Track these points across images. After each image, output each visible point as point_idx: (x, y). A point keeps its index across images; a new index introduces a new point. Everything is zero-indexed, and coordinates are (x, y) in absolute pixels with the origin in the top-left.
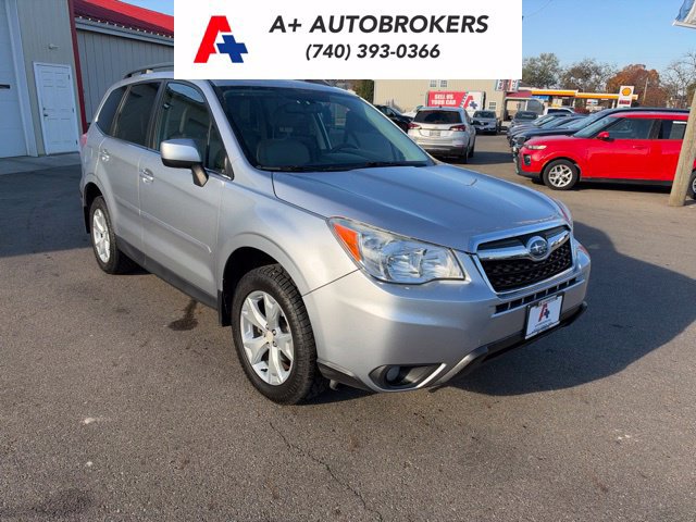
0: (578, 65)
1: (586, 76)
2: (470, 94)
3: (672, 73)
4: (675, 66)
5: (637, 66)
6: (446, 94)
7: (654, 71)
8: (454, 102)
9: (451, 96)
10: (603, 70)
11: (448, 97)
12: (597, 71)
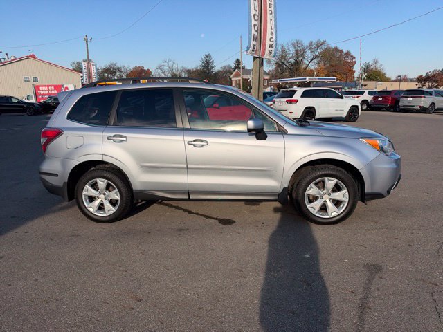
0: (107, 66)
1: (113, 72)
2: (65, 86)
3: (159, 71)
4: (160, 67)
5: (139, 67)
6: (48, 86)
7: (148, 70)
8: (55, 92)
9: (53, 88)
10: (123, 69)
11: (50, 88)
12: (119, 69)
